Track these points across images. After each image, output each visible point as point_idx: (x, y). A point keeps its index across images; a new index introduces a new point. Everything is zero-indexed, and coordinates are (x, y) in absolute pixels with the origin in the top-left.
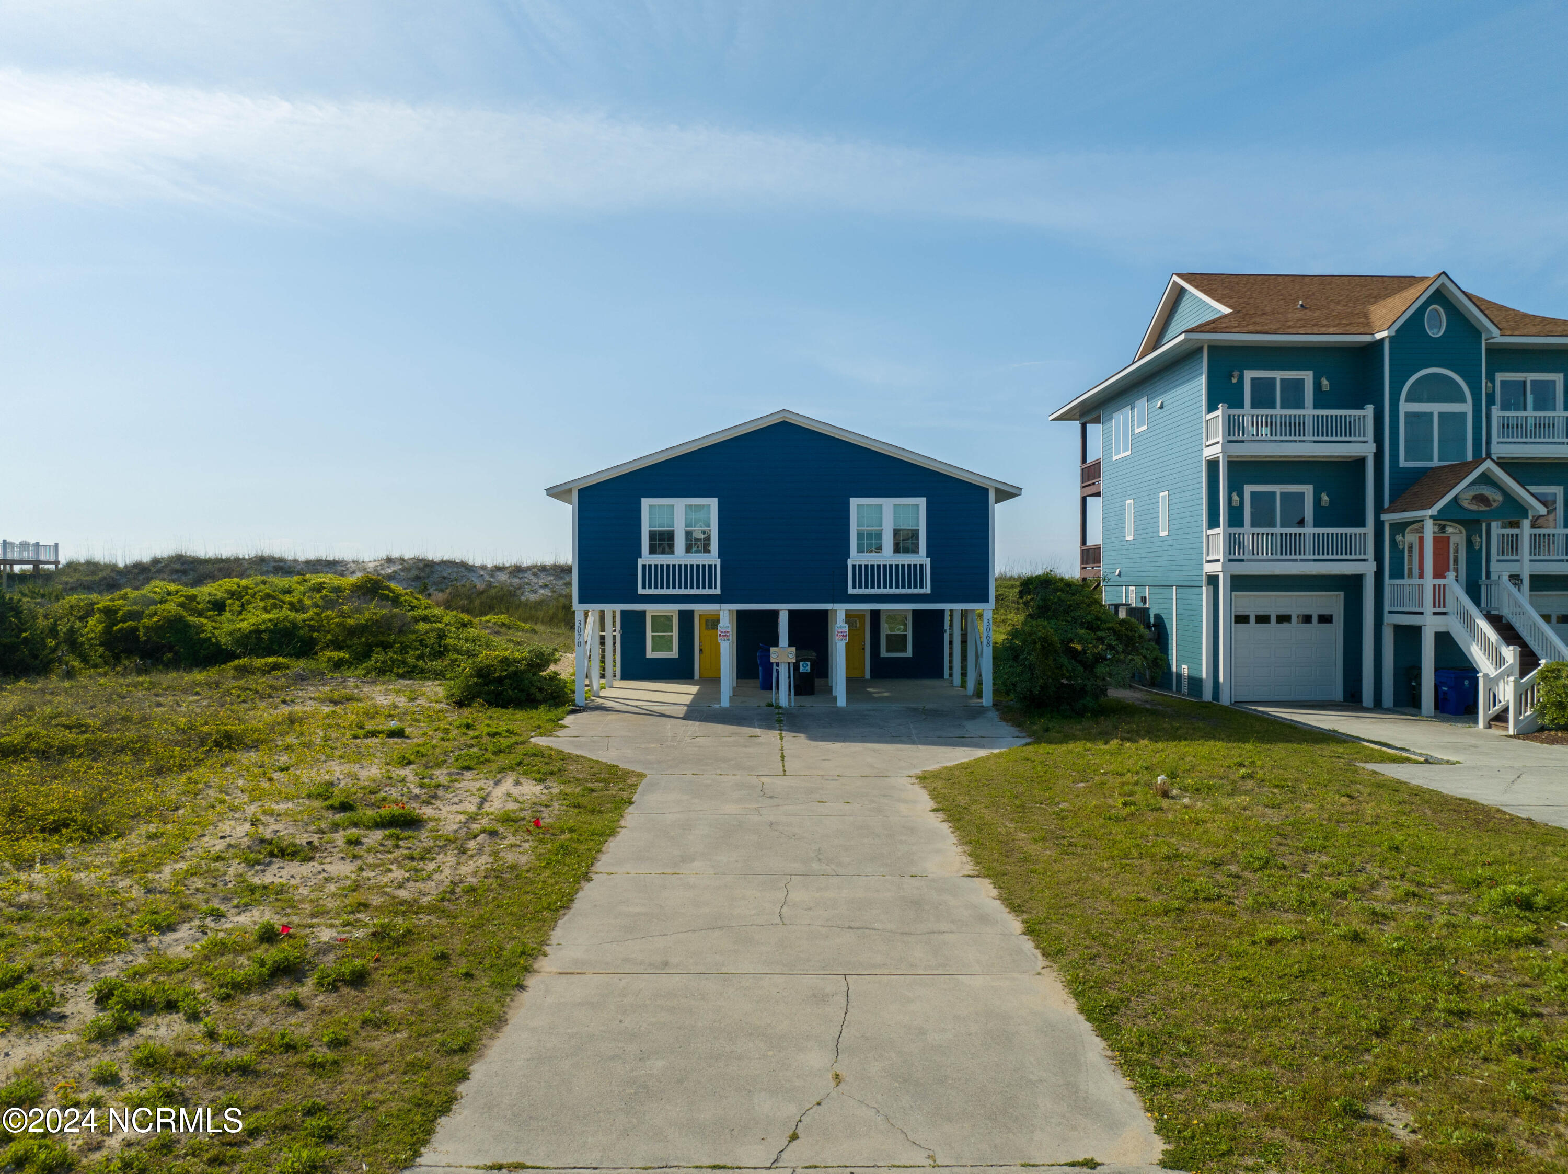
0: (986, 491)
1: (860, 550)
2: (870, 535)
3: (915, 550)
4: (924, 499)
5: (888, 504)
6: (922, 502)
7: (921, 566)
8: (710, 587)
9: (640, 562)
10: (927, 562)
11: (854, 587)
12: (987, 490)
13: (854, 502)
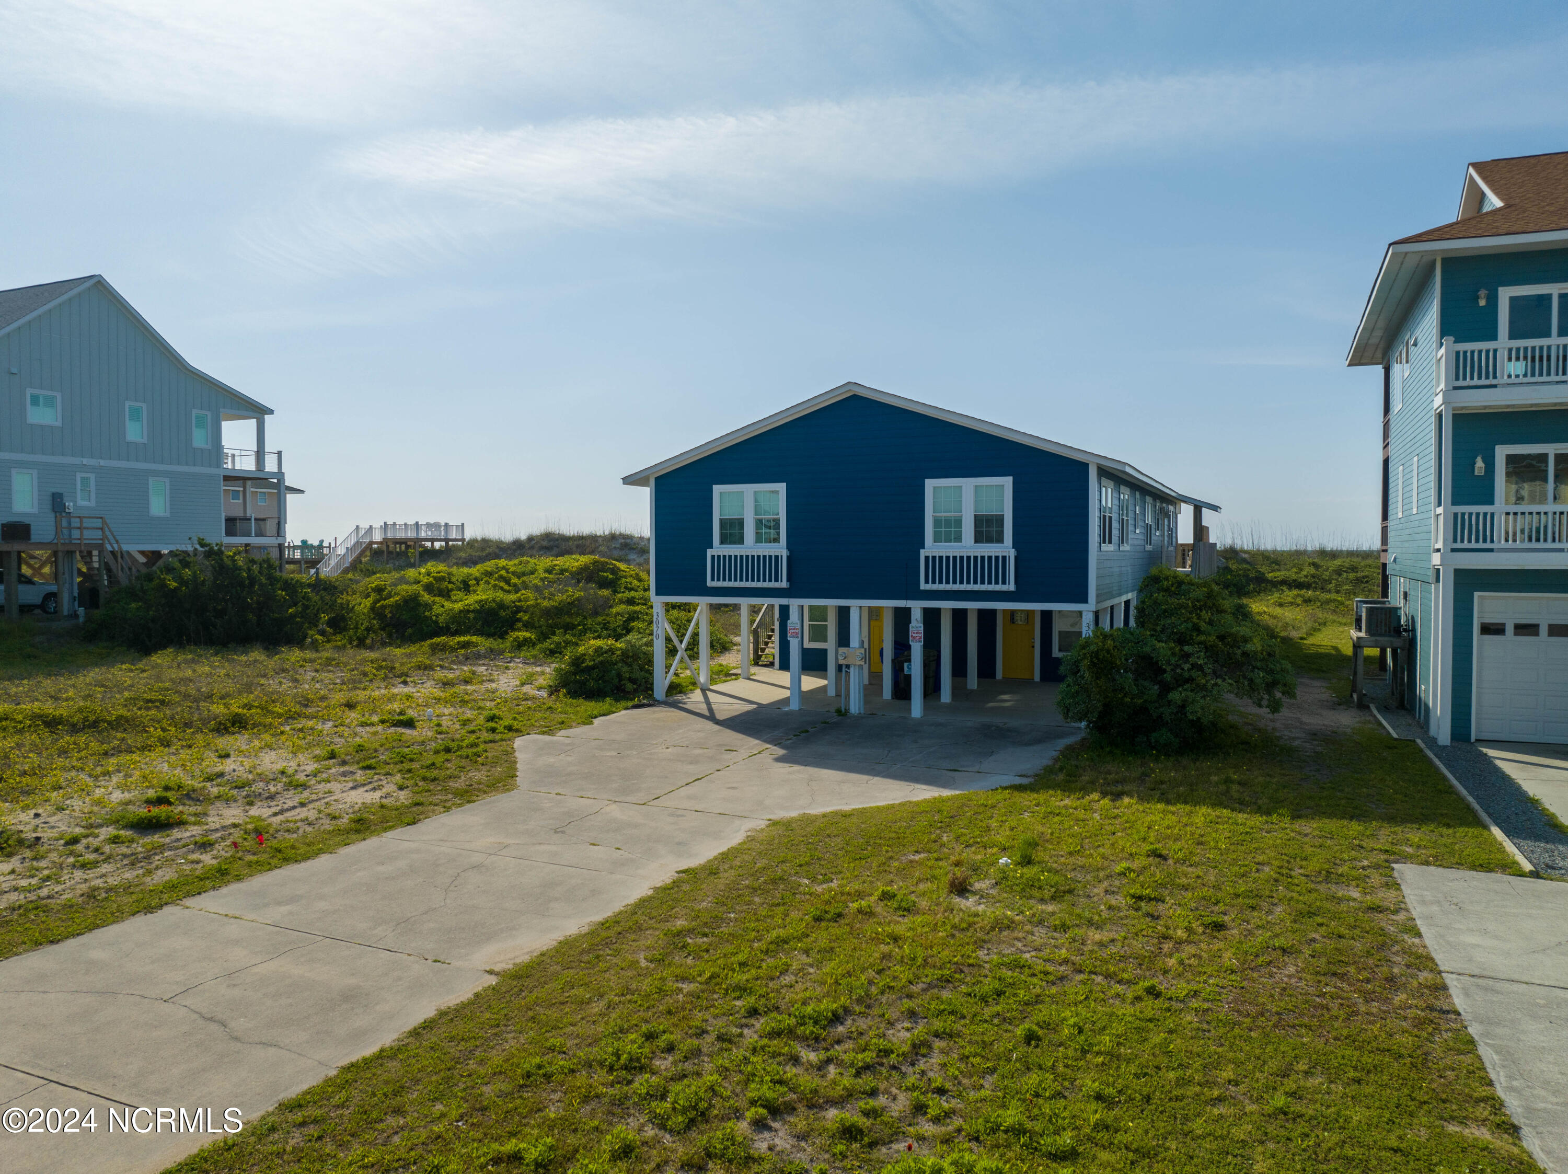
0: (1085, 466)
1: (937, 539)
2: (948, 522)
3: (1000, 540)
4: (1010, 479)
5: (968, 485)
6: (1007, 482)
7: (1004, 558)
8: (776, 580)
9: (709, 553)
10: (1011, 554)
11: (927, 582)
12: (1088, 465)
13: (930, 484)
